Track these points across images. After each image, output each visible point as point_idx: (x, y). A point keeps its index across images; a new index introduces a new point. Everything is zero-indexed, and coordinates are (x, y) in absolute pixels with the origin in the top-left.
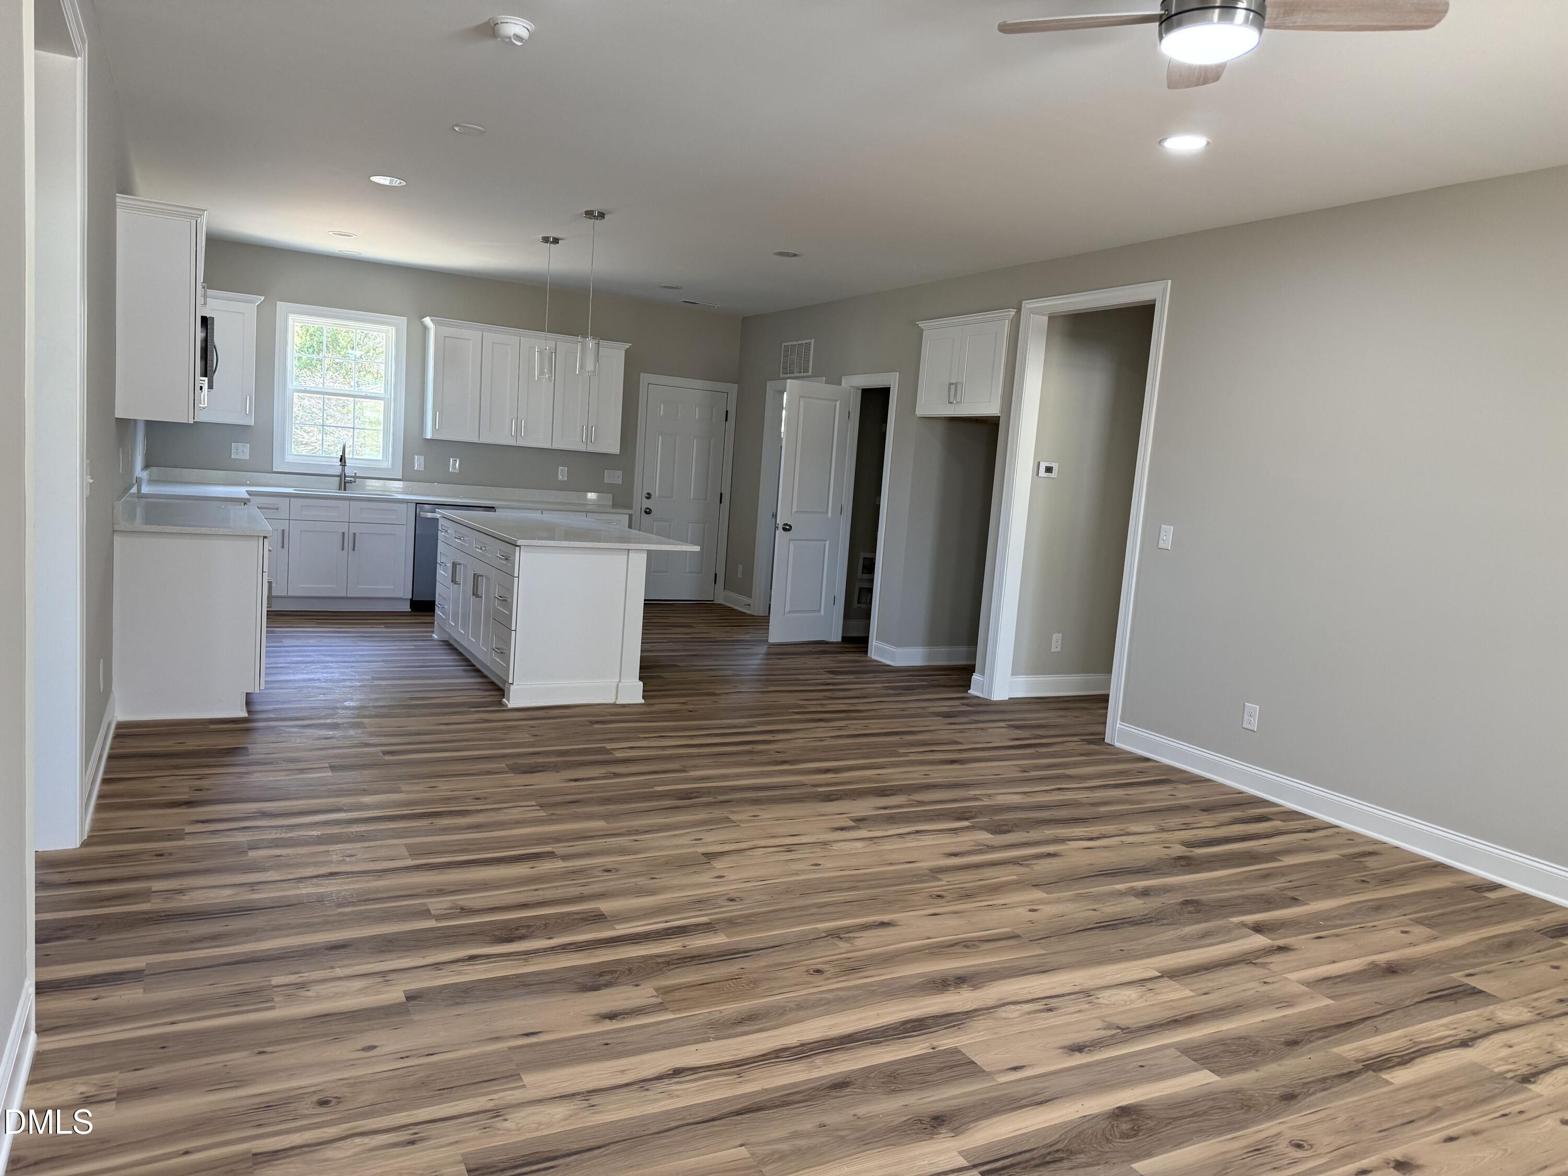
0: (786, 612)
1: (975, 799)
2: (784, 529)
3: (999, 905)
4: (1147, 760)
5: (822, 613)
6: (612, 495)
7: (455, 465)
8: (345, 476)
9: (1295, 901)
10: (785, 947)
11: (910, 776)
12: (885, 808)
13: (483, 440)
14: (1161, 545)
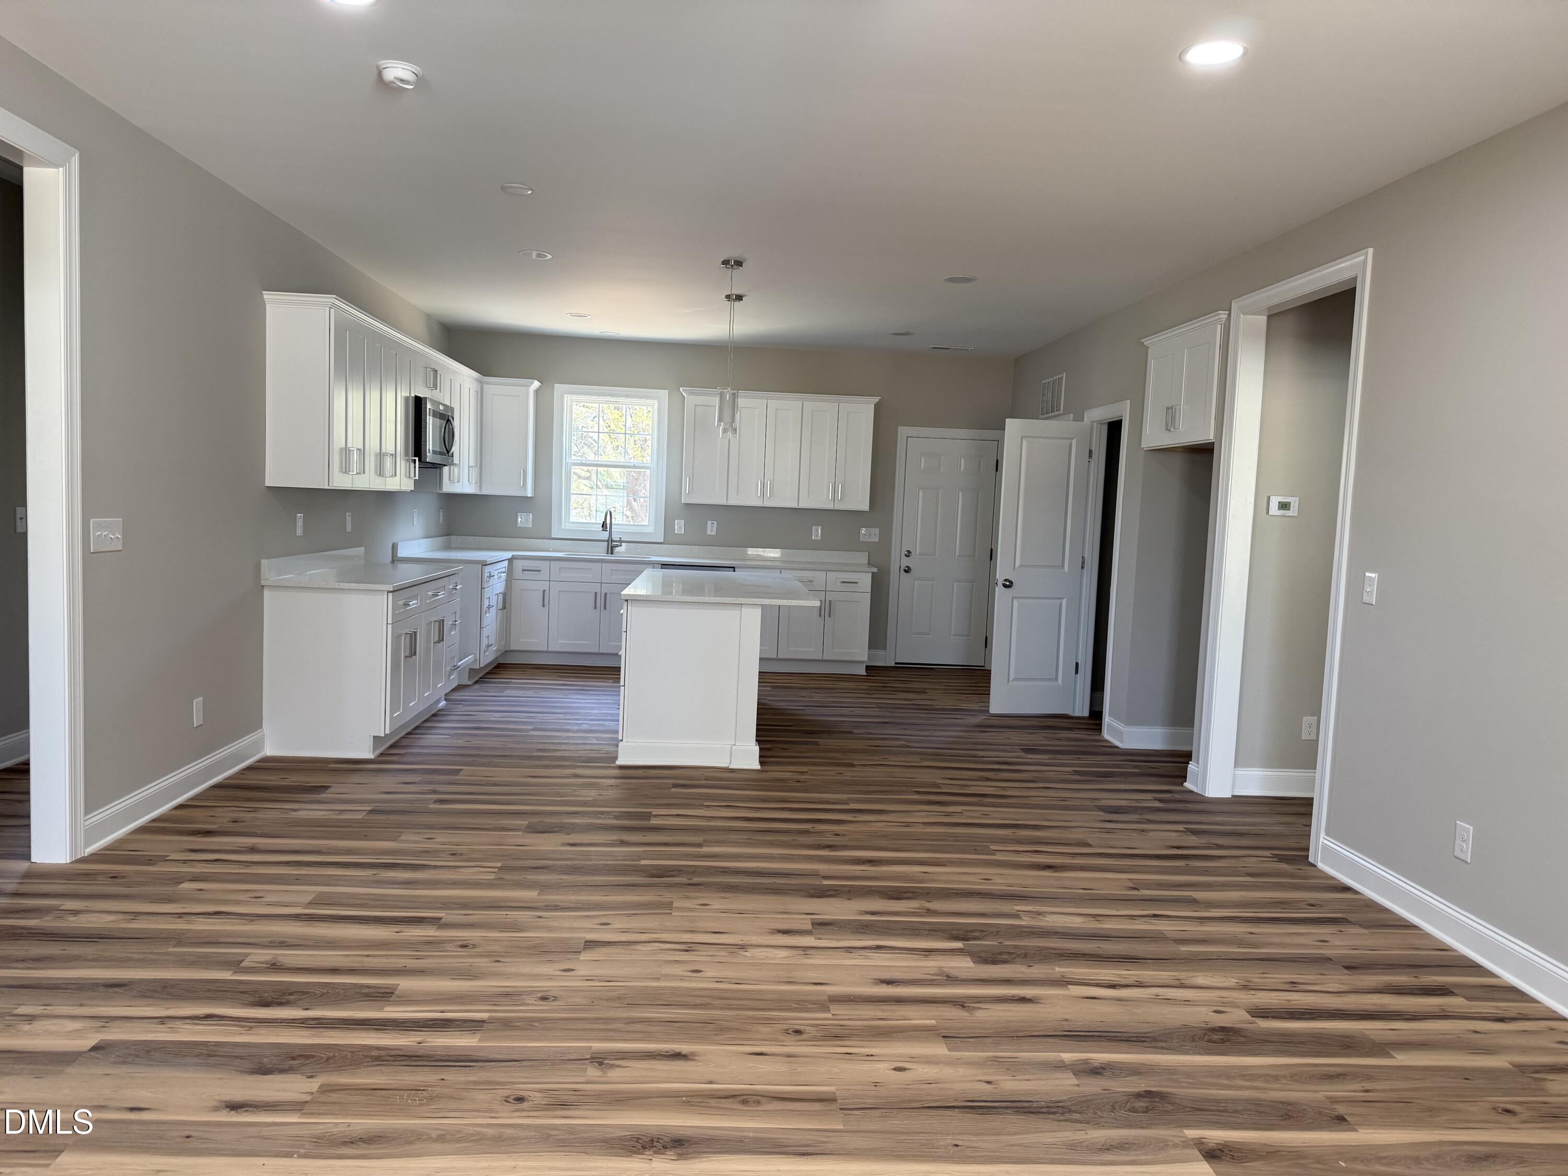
0: (1010, 680)
1: (1016, 916)
2: (1005, 586)
3: (863, 1056)
4: (1347, 889)
5: (1060, 682)
6: (867, 554)
7: (711, 528)
8: (612, 541)
9: (1340, 1121)
10: (525, 1063)
11: (964, 878)
12: (873, 913)
13: (731, 502)
14: (1366, 598)
